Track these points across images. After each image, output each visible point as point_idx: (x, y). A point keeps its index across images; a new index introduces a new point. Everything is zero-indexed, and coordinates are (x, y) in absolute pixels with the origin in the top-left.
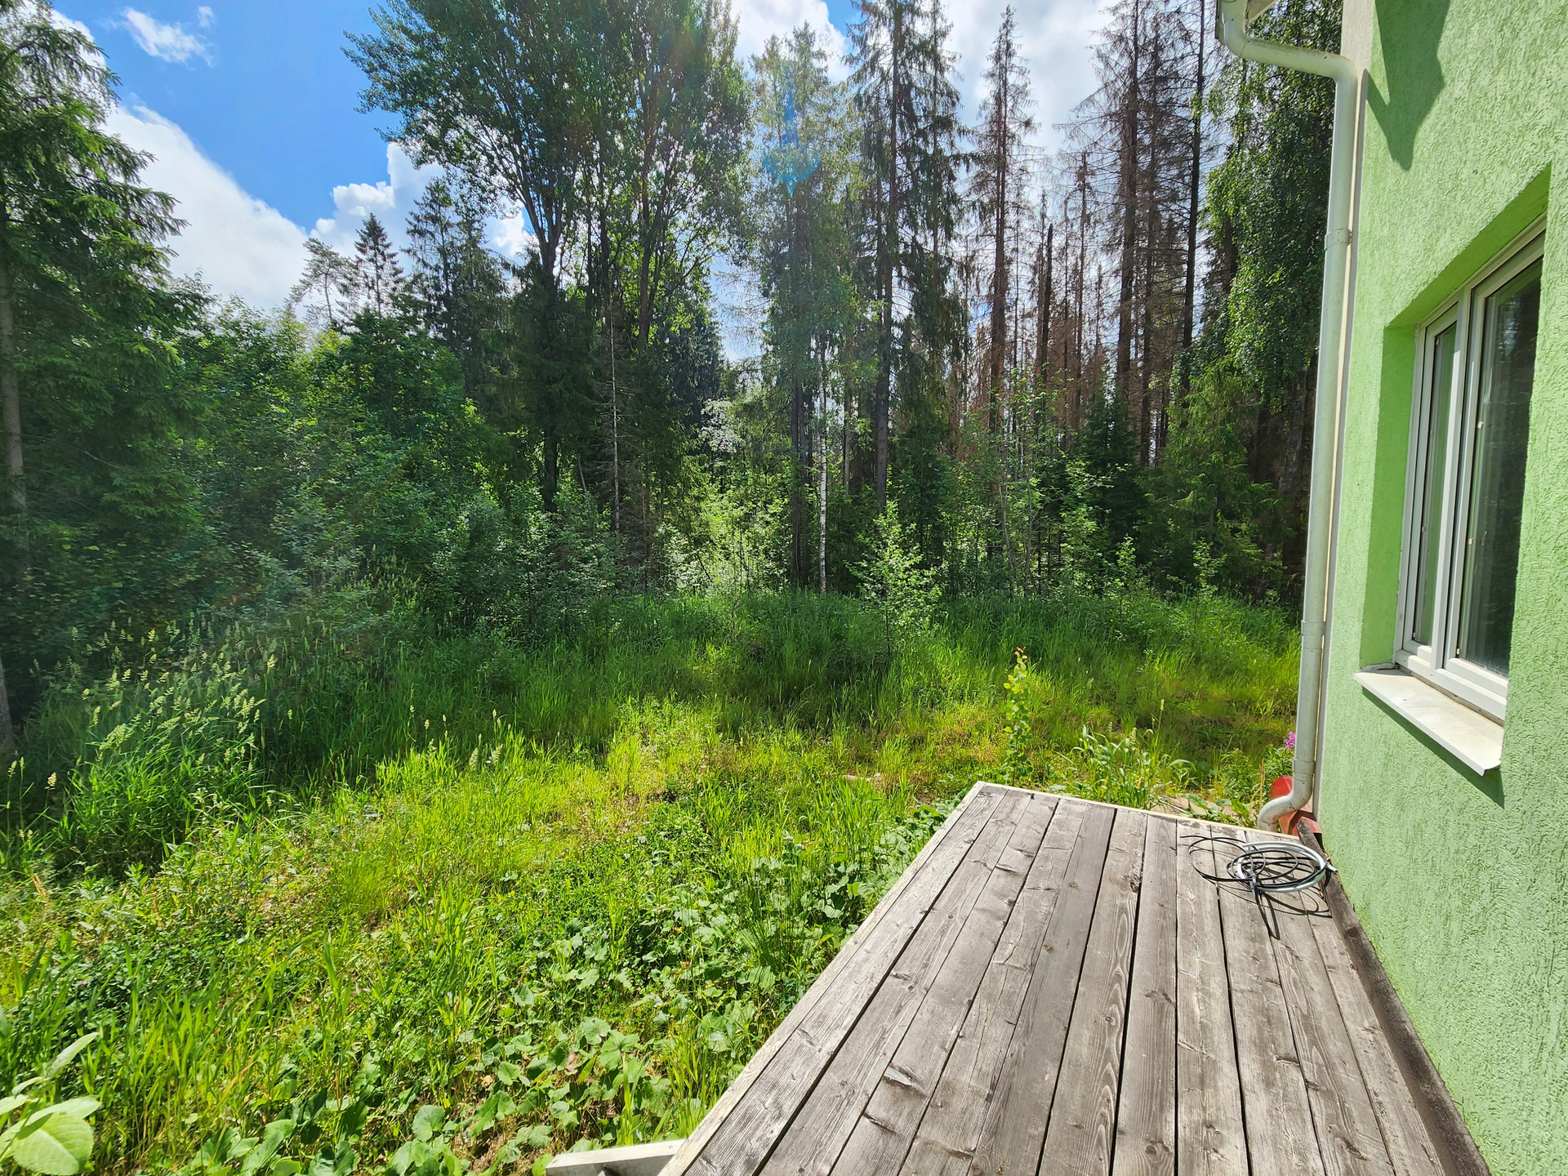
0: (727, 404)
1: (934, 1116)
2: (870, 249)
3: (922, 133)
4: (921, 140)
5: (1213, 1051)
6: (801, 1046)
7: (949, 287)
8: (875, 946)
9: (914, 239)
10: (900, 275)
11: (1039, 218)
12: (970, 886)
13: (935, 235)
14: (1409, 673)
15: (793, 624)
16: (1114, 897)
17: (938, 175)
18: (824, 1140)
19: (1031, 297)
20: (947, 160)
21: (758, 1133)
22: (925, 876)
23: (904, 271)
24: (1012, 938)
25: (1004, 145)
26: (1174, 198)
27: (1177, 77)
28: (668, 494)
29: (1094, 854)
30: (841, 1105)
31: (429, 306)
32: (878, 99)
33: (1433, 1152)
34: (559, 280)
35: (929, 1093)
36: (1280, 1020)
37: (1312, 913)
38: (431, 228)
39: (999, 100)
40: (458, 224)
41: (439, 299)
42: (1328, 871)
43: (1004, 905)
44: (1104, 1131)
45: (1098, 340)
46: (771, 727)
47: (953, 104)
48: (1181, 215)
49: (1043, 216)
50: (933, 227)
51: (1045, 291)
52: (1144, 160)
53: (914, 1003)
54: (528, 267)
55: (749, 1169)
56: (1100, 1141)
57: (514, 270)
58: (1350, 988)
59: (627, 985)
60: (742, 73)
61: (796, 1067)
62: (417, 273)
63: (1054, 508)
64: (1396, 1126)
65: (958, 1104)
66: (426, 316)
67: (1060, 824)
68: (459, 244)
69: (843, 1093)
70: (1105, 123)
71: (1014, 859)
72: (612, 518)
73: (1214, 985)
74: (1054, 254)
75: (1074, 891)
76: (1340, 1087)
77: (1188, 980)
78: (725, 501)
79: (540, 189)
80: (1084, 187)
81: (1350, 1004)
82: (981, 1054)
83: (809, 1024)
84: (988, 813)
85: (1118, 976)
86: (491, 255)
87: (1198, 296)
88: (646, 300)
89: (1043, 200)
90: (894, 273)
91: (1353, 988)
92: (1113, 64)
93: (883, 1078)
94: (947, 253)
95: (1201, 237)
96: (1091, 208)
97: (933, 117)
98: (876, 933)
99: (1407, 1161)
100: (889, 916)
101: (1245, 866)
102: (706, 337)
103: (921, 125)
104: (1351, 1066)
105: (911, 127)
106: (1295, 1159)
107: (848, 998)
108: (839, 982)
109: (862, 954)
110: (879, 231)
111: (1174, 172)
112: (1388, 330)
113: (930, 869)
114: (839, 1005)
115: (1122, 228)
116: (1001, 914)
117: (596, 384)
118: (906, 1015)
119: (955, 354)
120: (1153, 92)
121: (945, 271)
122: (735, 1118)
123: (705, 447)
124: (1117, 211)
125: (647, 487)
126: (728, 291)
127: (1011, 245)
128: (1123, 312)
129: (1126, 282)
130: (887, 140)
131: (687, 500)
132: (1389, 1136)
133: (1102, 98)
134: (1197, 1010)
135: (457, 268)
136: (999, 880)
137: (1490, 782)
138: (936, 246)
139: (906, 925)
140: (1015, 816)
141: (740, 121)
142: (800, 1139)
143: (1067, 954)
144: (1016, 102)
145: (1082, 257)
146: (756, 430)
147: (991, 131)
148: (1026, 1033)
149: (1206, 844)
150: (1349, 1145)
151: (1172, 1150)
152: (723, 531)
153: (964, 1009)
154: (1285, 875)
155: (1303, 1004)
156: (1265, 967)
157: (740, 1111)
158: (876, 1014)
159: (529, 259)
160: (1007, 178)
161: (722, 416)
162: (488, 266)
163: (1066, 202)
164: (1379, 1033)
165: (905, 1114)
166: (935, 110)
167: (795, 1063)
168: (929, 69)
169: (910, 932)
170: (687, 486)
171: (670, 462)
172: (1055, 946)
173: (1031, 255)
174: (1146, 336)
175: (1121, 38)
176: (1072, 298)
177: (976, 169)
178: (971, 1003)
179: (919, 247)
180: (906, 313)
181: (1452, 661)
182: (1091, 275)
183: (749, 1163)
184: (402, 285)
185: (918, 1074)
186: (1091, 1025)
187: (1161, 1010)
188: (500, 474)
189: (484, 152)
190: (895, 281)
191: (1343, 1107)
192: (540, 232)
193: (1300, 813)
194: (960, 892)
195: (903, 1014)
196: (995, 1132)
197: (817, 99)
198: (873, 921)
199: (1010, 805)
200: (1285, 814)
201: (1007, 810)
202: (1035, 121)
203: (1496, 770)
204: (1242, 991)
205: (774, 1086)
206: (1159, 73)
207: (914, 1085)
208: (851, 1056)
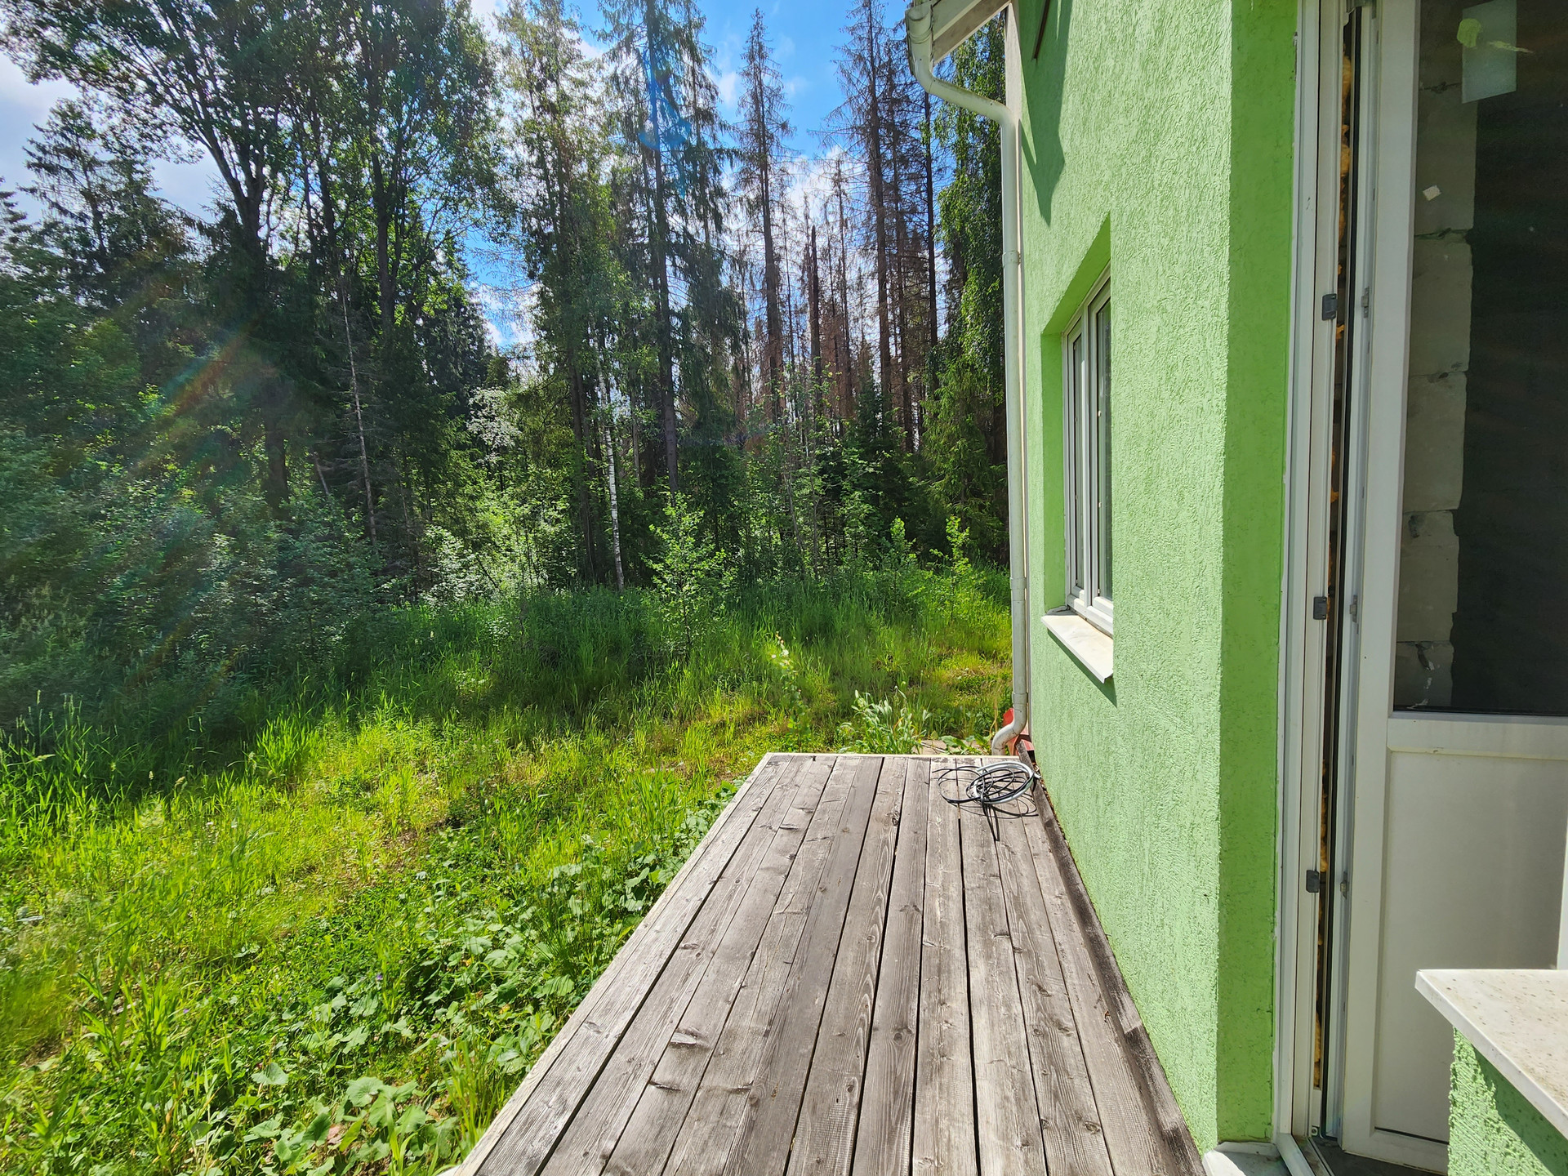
0: (499, 393)
1: (716, 1064)
2: (642, 235)
3: (683, 122)
4: (684, 129)
5: (949, 943)
6: (587, 1038)
7: (725, 281)
8: (664, 925)
9: (685, 229)
10: (674, 265)
11: (803, 219)
12: (756, 850)
13: (706, 227)
14: (1075, 613)
15: (588, 624)
16: (878, 833)
17: (703, 167)
18: (610, 1118)
19: (803, 293)
20: (711, 152)
21: (541, 1134)
22: (713, 850)
23: (678, 261)
24: (793, 886)
25: (764, 143)
26: (914, 211)
27: (909, 102)
28: (435, 494)
29: (863, 801)
30: (625, 1083)
31: (74, 266)
32: (636, 81)
33: (1094, 977)
34: (267, 245)
35: (713, 1045)
36: (998, 905)
37: (1024, 815)
38: (68, 165)
39: (757, 99)
40: (111, 163)
41: (90, 256)
42: (1035, 779)
43: (786, 860)
44: (861, 1032)
45: (863, 337)
46: (568, 733)
47: (713, 97)
48: (922, 226)
49: (807, 217)
50: (702, 218)
51: (814, 287)
52: (888, 174)
53: (701, 968)
54: (221, 225)
55: (530, 1171)
56: (858, 1042)
57: (201, 228)
58: (1048, 867)
59: (407, 1033)
60: (484, 30)
61: (581, 1061)
62: (49, 220)
63: (835, 494)
64: (1072, 965)
65: (739, 1046)
66: (69, 277)
67: (837, 780)
68: (113, 188)
69: (630, 1070)
70: (853, 136)
71: (796, 818)
72: (365, 523)
73: (952, 889)
74: (819, 254)
75: (846, 835)
76: (1036, 945)
77: (933, 890)
78: (506, 498)
79: (228, 131)
80: (840, 194)
81: (1047, 880)
82: (761, 997)
83: (597, 1014)
84: (775, 780)
85: (879, 900)
86: (165, 206)
87: (941, 301)
88: (387, 273)
89: (806, 202)
90: (668, 262)
91: (1049, 867)
92: (855, 81)
93: (671, 1045)
94: (719, 246)
95: (938, 250)
96: (847, 214)
97: (694, 107)
98: (667, 912)
99: (1078, 988)
100: (680, 893)
101: (979, 787)
102: (468, 319)
103: (683, 114)
104: (1045, 928)
105: (673, 116)
106: (1003, 1010)
107: (636, 980)
108: (628, 967)
109: (652, 935)
110: (648, 218)
111: (913, 187)
112: (1043, 336)
113: (720, 841)
114: (628, 989)
115: (875, 235)
116: (783, 868)
117: (330, 369)
118: (693, 981)
119: (735, 347)
120: (891, 112)
121: (718, 264)
122: (516, 1127)
123: (477, 441)
124: (870, 218)
125: (409, 486)
126: (488, 270)
127: (780, 242)
128: (882, 312)
129: (882, 283)
130: (649, 125)
131: (459, 500)
132: (1067, 974)
133: (848, 112)
134: (938, 913)
135: (114, 219)
136: (783, 839)
137: (1108, 687)
138: (707, 237)
139: (696, 898)
140: (798, 780)
141: (486, 83)
142: (586, 1124)
143: (838, 891)
144: (771, 104)
145: (843, 258)
146: (535, 422)
147: (751, 129)
148: (801, 968)
149: (952, 775)
150: (1040, 988)
151: (914, 1032)
152: (505, 531)
153: (747, 962)
154: (1005, 788)
155: (1014, 888)
156: (990, 865)
157: (522, 1118)
158: (664, 988)
159: (222, 215)
160: (770, 176)
161: (495, 406)
162: (163, 219)
163: (825, 206)
164: (1065, 897)
165: (690, 1070)
166: (695, 102)
167: (581, 1056)
168: (686, 58)
169: (699, 903)
170: (459, 485)
171: (435, 457)
172: (829, 887)
173: (798, 253)
174: (902, 335)
175: (861, 58)
176: (838, 297)
177: (739, 165)
178: (753, 954)
179: (690, 237)
180: (684, 303)
181: (1096, 599)
182: (851, 276)
183: (530, 1165)
184: (25, 236)
185: (703, 1031)
186: (855, 947)
187: (911, 920)
188: (205, 476)
189: (141, 76)
190: (670, 269)
191: (1037, 960)
192: (234, 184)
193: (1021, 737)
194: (747, 857)
195: (690, 980)
196: (770, 1062)
197: (571, 71)
198: (664, 901)
199: (795, 770)
200: (1010, 740)
201: (792, 774)
202: (791, 125)
203: (1111, 677)
204: (972, 889)
205: (558, 1084)
206: (894, 96)
207: (699, 1042)
208: (639, 1033)
